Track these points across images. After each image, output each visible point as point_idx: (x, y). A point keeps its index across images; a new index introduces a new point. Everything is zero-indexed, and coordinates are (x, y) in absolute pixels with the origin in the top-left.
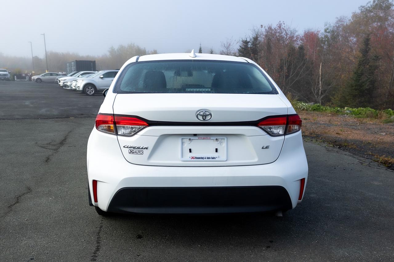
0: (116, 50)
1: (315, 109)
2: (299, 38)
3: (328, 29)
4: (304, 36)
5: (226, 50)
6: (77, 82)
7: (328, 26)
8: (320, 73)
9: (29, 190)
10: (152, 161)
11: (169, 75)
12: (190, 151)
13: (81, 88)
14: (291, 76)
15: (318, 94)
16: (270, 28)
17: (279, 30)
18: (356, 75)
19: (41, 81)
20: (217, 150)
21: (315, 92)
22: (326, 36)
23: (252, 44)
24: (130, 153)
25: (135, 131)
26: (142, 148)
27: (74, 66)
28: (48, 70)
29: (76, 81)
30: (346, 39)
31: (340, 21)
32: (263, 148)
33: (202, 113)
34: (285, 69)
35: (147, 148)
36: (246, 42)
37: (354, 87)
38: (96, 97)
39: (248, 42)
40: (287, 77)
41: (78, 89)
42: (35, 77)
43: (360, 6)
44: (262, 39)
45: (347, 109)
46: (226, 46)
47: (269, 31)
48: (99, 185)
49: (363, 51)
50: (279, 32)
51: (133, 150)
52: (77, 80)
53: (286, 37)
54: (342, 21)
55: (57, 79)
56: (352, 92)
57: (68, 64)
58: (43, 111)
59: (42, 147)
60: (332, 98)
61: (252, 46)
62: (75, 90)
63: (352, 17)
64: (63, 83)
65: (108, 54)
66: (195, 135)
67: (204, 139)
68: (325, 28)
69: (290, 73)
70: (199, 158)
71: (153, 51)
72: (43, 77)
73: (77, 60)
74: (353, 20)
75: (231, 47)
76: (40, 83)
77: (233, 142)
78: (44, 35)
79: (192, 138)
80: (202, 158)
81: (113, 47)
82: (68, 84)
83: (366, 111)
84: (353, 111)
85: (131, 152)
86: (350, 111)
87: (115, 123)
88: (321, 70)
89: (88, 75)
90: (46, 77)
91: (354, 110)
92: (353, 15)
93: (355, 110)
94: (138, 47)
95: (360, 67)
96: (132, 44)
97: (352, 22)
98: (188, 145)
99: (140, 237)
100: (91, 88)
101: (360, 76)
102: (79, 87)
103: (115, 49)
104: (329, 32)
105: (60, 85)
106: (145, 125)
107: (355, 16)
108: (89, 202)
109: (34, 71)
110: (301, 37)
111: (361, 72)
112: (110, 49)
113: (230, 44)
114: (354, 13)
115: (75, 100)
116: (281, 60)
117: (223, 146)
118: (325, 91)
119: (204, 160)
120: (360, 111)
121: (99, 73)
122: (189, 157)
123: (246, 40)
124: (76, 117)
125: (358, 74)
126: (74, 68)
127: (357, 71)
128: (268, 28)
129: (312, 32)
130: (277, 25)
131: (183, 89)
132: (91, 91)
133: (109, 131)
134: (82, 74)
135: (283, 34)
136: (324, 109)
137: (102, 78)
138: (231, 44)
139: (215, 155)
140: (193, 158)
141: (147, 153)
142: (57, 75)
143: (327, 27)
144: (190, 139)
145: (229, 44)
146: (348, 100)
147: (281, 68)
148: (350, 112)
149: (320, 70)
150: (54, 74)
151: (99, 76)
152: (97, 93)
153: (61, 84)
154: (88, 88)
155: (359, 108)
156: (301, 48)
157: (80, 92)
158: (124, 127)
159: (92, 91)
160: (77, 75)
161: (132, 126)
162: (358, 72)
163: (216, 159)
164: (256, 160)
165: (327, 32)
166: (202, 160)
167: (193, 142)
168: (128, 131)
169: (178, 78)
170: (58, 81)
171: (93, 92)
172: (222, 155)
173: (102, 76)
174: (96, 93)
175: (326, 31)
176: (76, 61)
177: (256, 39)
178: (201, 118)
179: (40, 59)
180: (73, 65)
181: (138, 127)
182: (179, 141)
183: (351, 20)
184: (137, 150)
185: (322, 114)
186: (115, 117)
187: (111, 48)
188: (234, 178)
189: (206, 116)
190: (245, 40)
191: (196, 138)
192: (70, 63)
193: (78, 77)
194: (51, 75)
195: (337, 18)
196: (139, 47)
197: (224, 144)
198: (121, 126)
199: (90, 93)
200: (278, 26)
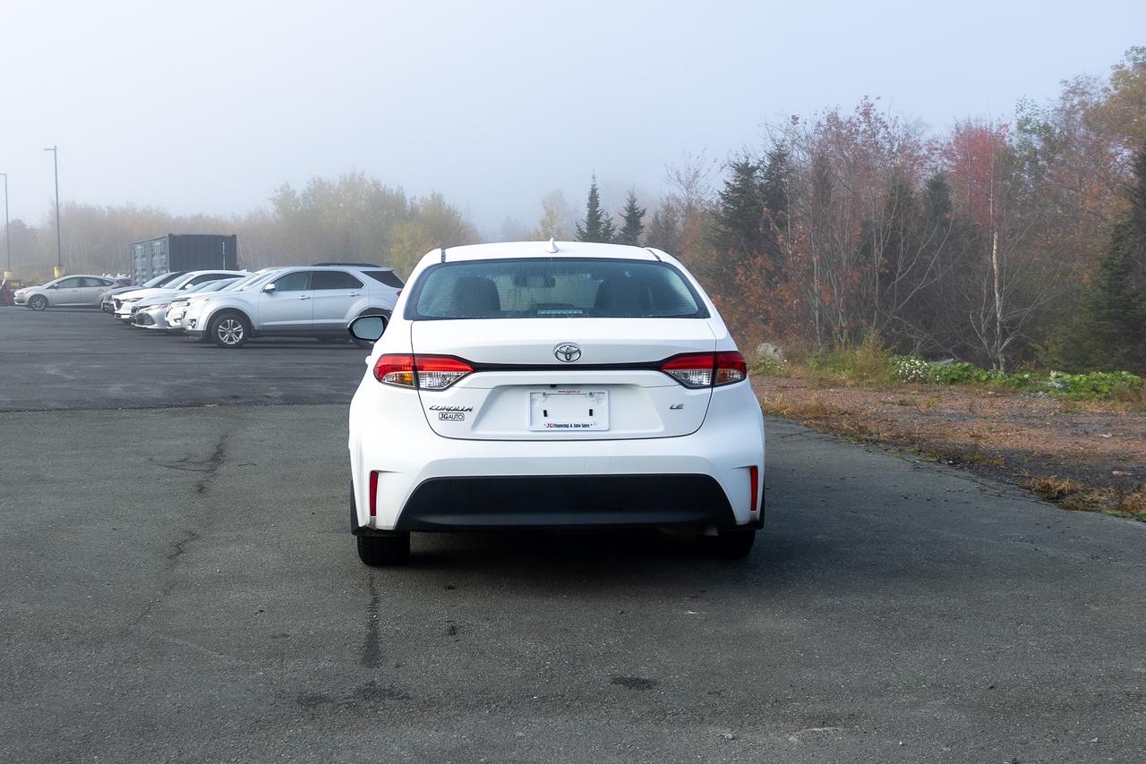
0: (298, 194)
1: (956, 377)
2: (936, 149)
3: (1028, 121)
4: (957, 142)
5: (685, 192)
6: (189, 304)
7: (1029, 111)
8: (995, 267)
9: (194, 536)
10: (480, 433)
11: (504, 284)
12: (545, 413)
13: (201, 326)
14: (901, 274)
15: (990, 332)
16: (833, 119)
17: (863, 126)
18: (1109, 272)
19: (47, 306)
20: (591, 413)
21: (980, 329)
22: (1026, 145)
23: (765, 175)
24: (440, 419)
25: (449, 382)
26: (462, 410)
27: (162, 253)
28: (60, 266)
29: (186, 303)
30: (1097, 150)
31: (1073, 91)
32: (671, 408)
33: (564, 349)
34: (878, 256)
35: (470, 410)
36: (745, 171)
37: (1106, 311)
38: (248, 351)
39: (754, 169)
40: (886, 279)
41: (190, 328)
42: (27, 293)
43: (1129, 49)
44: (800, 157)
45: (1058, 377)
46: (683, 178)
47: (830, 129)
48: (381, 479)
49: (1135, 192)
50: (865, 131)
51: (447, 414)
52: (189, 301)
53: (888, 146)
54: (1083, 93)
55: (110, 298)
56: (1100, 326)
57: (139, 247)
58: (115, 389)
59: (170, 467)
60: (1038, 347)
61: (767, 181)
62: (180, 332)
63: (1112, 80)
64: (134, 310)
65: (271, 209)
66: (553, 386)
67: (568, 393)
68: (1019, 116)
69: (896, 268)
70: (561, 426)
71: (430, 198)
72: (54, 290)
73: (176, 232)
74: (1116, 88)
75: (701, 181)
76: (42, 310)
77: (619, 398)
78: (55, 150)
79: (548, 392)
80: (566, 426)
81: (288, 186)
82: (153, 312)
83: (1113, 381)
84: (1073, 383)
85: (444, 417)
86: (1063, 382)
87: (415, 369)
88: (997, 258)
89: (219, 283)
90: (63, 290)
91: (1077, 378)
92: (1115, 75)
93: (1081, 379)
94: (377, 184)
95: (1120, 247)
96: (354, 174)
97: (1113, 97)
98: (541, 403)
99: (450, 588)
100: (235, 325)
101: (1123, 273)
102: (195, 320)
103: (294, 192)
104: (1032, 131)
105: (119, 315)
106: (467, 370)
107: (1120, 75)
108: (352, 526)
109: (9, 271)
110: (942, 145)
111: (1123, 261)
112: (280, 193)
113: (697, 172)
114: (1120, 68)
115: (188, 360)
116: (866, 225)
117: (602, 404)
118: (1013, 323)
119: (570, 429)
120: (1096, 382)
121: (257, 277)
122: (542, 425)
123: (747, 164)
124: (221, 404)
125: (1115, 268)
126: (160, 259)
127: (1110, 258)
128: (828, 120)
129: (982, 131)
130: (858, 108)
131: (532, 312)
132: (234, 334)
133: (402, 382)
134: (195, 281)
135: (879, 137)
136: (984, 378)
137: (269, 292)
138: (702, 173)
139: (588, 420)
140: (549, 425)
141: (470, 418)
142: (102, 283)
143: (1024, 114)
144: (544, 394)
145: (692, 172)
146: (1090, 352)
147: (866, 250)
148: (1062, 386)
149: (994, 257)
150: (88, 282)
151: (259, 287)
152: (253, 339)
153: (125, 311)
154: (225, 325)
155: (1094, 375)
156: (937, 185)
157: (197, 339)
158: (430, 375)
159: (238, 334)
160: (177, 285)
161: (445, 373)
162: (1115, 262)
163: (591, 428)
164: (660, 430)
165: (1026, 131)
166: (566, 429)
167: (550, 399)
168: (437, 381)
169: (524, 290)
170: (114, 303)
171: (241, 337)
172: (600, 421)
173: (271, 286)
174: (249, 339)
175: (1021, 127)
176: (170, 235)
177: (778, 158)
178: (562, 357)
179: (32, 230)
180: (157, 251)
181: (456, 374)
182: (525, 396)
183: (1109, 90)
184: (453, 414)
185: (966, 392)
186: (416, 359)
187: (281, 190)
188: (622, 460)
189: (571, 354)
190: (743, 160)
191: (556, 391)
192: (148, 245)
193: (183, 288)
194: (82, 282)
195: (1066, 82)
196: (379, 185)
197: (604, 403)
198: (424, 374)
199: (231, 339)
200: (861, 110)
